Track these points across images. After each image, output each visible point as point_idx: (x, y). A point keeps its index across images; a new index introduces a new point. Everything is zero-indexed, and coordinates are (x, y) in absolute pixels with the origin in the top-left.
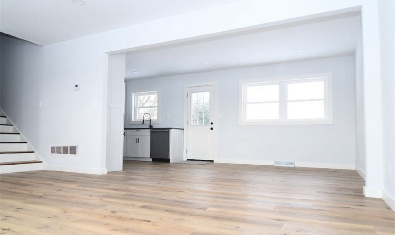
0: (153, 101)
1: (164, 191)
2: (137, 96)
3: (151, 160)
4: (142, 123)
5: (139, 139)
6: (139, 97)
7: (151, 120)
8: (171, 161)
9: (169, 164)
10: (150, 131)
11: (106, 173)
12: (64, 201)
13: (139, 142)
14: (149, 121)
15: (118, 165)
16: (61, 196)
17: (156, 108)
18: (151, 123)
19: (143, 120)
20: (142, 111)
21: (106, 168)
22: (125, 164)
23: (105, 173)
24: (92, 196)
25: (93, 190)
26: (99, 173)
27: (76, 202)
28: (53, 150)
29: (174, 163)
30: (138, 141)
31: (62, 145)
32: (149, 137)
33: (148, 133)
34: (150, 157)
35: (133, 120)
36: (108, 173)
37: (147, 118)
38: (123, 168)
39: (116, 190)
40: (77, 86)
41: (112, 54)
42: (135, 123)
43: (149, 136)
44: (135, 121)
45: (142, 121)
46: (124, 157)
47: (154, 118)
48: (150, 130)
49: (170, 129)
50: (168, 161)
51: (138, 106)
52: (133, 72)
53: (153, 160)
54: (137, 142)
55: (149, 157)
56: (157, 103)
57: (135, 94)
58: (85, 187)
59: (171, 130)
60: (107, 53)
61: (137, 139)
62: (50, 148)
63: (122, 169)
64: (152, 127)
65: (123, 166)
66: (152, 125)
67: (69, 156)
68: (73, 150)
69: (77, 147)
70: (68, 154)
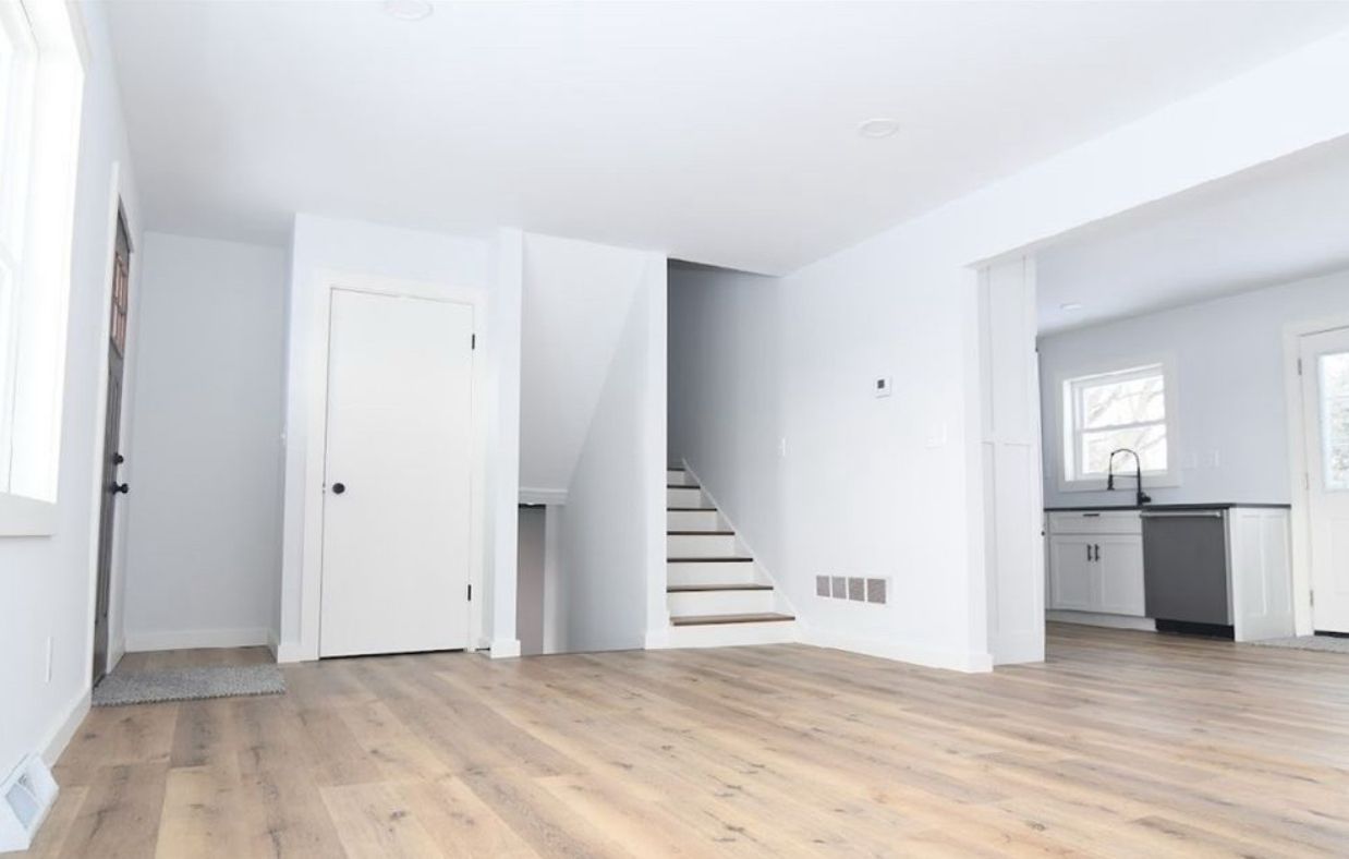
2: (1081, 390)
3: (1151, 626)
4: (1106, 486)
5: (1097, 548)
6: (1089, 392)
7: (1142, 475)
8: (1238, 637)
9: (1231, 646)
10: (1141, 516)
11: (987, 669)
12: (872, 759)
13: (1097, 558)
14: (1135, 480)
15: (1030, 644)
16: (864, 741)
17: (1161, 430)
18: (1143, 485)
19: (1111, 477)
20: (1109, 442)
21: (989, 651)
22: (1054, 638)
24: (954, 752)
25: (954, 730)
26: (965, 667)
27: (909, 768)
28: (823, 586)
29: (1253, 645)
30: (1093, 553)
31: (848, 572)
32: (1139, 540)
33: (1133, 522)
34: (1149, 613)
35: (1069, 475)
36: (996, 668)
37: (1126, 467)
38: (1046, 655)
39: (1031, 739)
40: (881, 384)
41: (986, 268)
42: (1081, 488)
43: (1136, 534)
44: (1080, 478)
45: (1107, 477)
46: (1048, 611)
47: (1155, 461)
48: (1138, 513)
49: (1227, 506)
50: (1227, 633)
52: (1062, 306)
53: (1157, 627)
54: (1089, 558)
55: (1141, 611)
57: (1072, 383)
58: (927, 713)
59: (1231, 510)
60: (971, 266)
61: (1089, 547)
62: (815, 581)
63: (1042, 658)
64: (1148, 499)
65: (1048, 642)
66: (1147, 494)
67: (866, 607)
68: (876, 591)
69: (887, 583)
70: (862, 599)
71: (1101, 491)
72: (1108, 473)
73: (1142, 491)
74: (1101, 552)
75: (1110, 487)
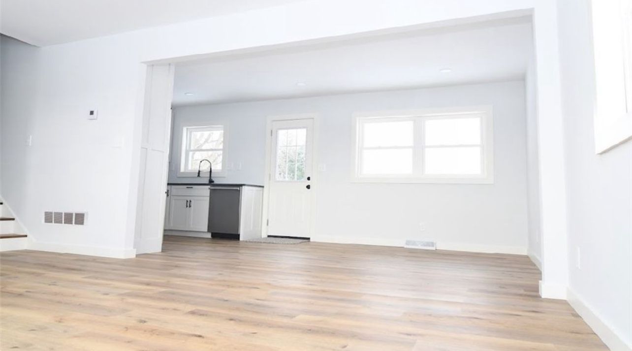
0: (217, 141)
1: (228, 286)
2: (191, 133)
3: (209, 236)
4: (197, 175)
5: (190, 201)
6: (194, 133)
7: (212, 171)
8: (241, 239)
9: (238, 242)
10: (209, 189)
11: (134, 256)
12: (59, 302)
13: (190, 206)
14: (209, 173)
15: (155, 243)
16: (56, 294)
17: (221, 152)
18: (212, 176)
19: (199, 171)
20: (199, 156)
21: (134, 248)
22: (165, 242)
23: (132, 255)
24: (107, 294)
25: (110, 284)
26: (122, 256)
27: (80, 304)
28: (49, 218)
29: (246, 242)
30: (189, 204)
31: (64, 209)
32: (208, 198)
33: (206, 191)
34: (209, 231)
35: (182, 170)
36: (137, 256)
37: (205, 168)
38: (162, 249)
39: (148, 284)
40: (92, 113)
41: (152, 65)
42: (186, 175)
43: (207, 196)
44: (187, 171)
45: (198, 171)
46: (165, 230)
47: (217, 167)
48: (209, 187)
49: (241, 185)
50: (236, 237)
51: (192, 148)
52: (186, 94)
53: (212, 236)
54: (187, 206)
55: (206, 230)
56: (222, 144)
57: (187, 129)
58: (97, 278)
59: (243, 187)
60: (144, 63)
61: (187, 201)
62: (44, 214)
63: (160, 250)
64: (213, 182)
65: (163, 244)
66: (213, 179)
67: (73, 228)
68: (80, 219)
69: (85, 215)
70: (72, 223)
71: (195, 177)
72: (198, 169)
73: (212, 178)
74: (192, 204)
75: (199, 176)
